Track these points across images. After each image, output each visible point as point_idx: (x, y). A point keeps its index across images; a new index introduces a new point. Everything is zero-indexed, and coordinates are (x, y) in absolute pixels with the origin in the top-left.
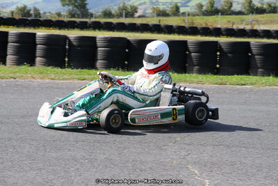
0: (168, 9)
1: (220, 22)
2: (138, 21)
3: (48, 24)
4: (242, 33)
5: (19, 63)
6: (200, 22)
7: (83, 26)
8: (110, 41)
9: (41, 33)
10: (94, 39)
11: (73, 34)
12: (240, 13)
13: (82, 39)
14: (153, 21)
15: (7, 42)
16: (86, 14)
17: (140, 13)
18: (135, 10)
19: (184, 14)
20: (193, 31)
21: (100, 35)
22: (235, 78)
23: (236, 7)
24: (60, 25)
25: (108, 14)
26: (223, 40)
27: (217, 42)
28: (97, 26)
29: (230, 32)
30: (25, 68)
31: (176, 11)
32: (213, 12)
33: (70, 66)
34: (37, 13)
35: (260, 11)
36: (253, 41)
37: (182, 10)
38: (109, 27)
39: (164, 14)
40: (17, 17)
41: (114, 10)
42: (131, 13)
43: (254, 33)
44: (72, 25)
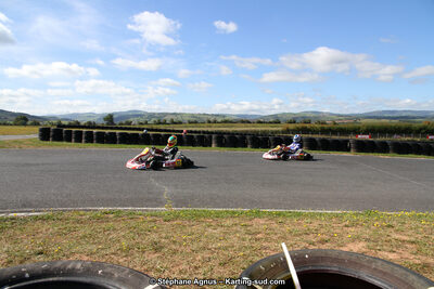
1: (162, 127)
2: (132, 127)
3: (98, 128)
4: (169, 131)
5: (86, 142)
6: (155, 127)
7: (111, 128)
8: (120, 134)
9: (95, 131)
10: (115, 133)
11: (107, 131)
12: (169, 124)
14: (138, 126)
15: (82, 135)
16: (113, 123)
17: (133, 123)
19: (149, 124)
20: (152, 130)
21: (118, 132)
23: (167, 122)
24: (103, 128)
25: (121, 124)
28: (117, 128)
30: (89, 144)
31: (146, 123)
32: (160, 123)
33: (106, 143)
34: (95, 124)
35: (176, 123)
38: (121, 129)
39: (142, 124)
40: (87, 125)
41: (124, 122)
42: (130, 123)
43: (173, 131)
44: (107, 128)
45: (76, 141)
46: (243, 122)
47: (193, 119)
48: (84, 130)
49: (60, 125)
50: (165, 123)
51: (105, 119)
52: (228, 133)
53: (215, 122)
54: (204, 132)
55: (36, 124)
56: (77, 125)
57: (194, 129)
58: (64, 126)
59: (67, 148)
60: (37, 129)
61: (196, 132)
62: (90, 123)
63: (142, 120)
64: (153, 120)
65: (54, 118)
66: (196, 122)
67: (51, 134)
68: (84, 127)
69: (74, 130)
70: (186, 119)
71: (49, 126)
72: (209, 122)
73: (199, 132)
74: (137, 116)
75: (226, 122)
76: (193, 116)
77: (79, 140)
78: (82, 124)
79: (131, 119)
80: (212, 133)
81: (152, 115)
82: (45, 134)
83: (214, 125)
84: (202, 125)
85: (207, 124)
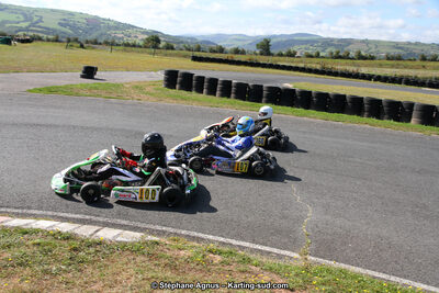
0: (314, 54)
12: (353, 59)
17: (298, 54)
18: (295, 53)
19: (323, 57)
23: (351, 55)
31: (318, 56)
37: (321, 54)
47: (393, 52)
50: (347, 57)
51: (258, 45)
53: (434, 59)
63: (312, 51)
64: (329, 50)
66: (399, 58)
67: (178, 79)
72: (424, 59)
74: (307, 42)
76: (397, 45)
79: (293, 49)
81: (328, 42)
83: (432, 63)
84: (409, 63)
85: (418, 63)
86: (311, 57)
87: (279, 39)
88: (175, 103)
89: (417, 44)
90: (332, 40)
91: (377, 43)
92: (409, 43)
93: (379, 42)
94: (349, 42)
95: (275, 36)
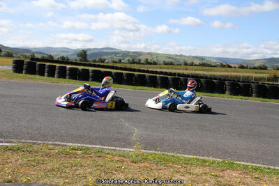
1: (136, 67)
2: (106, 64)
3: (72, 63)
4: (143, 71)
5: (59, 77)
6: (129, 66)
7: (85, 65)
8: (94, 71)
9: (68, 66)
10: (88, 70)
11: (80, 68)
12: (143, 64)
13: (83, 69)
14: (111, 65)
15: (55, 69)
16: (86, 60)
17: (107, 61)
18: (105, 60)
20: (126, 69)
21: (91, 69)
22: (140, 87)
23: (142, 62)
24: (76, 64)
25: (94, 61)
26: (136, 73)
27: (133, 74)
28: (90, 65)
29: (139, 71)
30: (61, 79)
31: (120, 61)
32: (133, 62)
33: (79, 80)
34: (68, 59)
35: (151, 64)
36: (147, 74)
38: (95, 66)
39: (114, 62)
40: (60, 60)
41: (97, 59)
42: (103, 61)
43: (148, 72)
45: (48, 76)
46: (222, 66)
47: (168, 60)
48: (58, 65)
49: (33, 59)
50: (139, 63)
51: (78, 55)
52: (206, 77)
53: (192, 64)
54: (179, 75)
55: (9, 55)
56: (51, 59)
57: (168, 71)
58: (38, 60)
59: (40, 82)
60: (10, 61)
61: (171, 74)
62: (63, 58)
63: (116, 59)
64: (127, 58)
65: (27, 50)
66: (171, 64)
67: (25, 66)
68: (57, 62)
69: (47, 64)
70: (162, 60)
71: (22, 58)
72: (186, 64)
73: (175, 74)
74: (112, 53)
75: (204, 65)
76: (169, 57)
77: (51, 74)
78: (56, 58)
79: (105, 57)
80: (188, 76)
81: (126, 54)
82: (19, 67)
83: (191, 67)
84: (178, 67)
85: (183, 66)
86: (116, 62)
87: (93, 51)
88: (24, 81)
89: (181, 56)
90: (129, 52)
91: (157, 55)
92: (177, 55)
93: (158, 54)
94: (140, 54)
95: (90, 49)
